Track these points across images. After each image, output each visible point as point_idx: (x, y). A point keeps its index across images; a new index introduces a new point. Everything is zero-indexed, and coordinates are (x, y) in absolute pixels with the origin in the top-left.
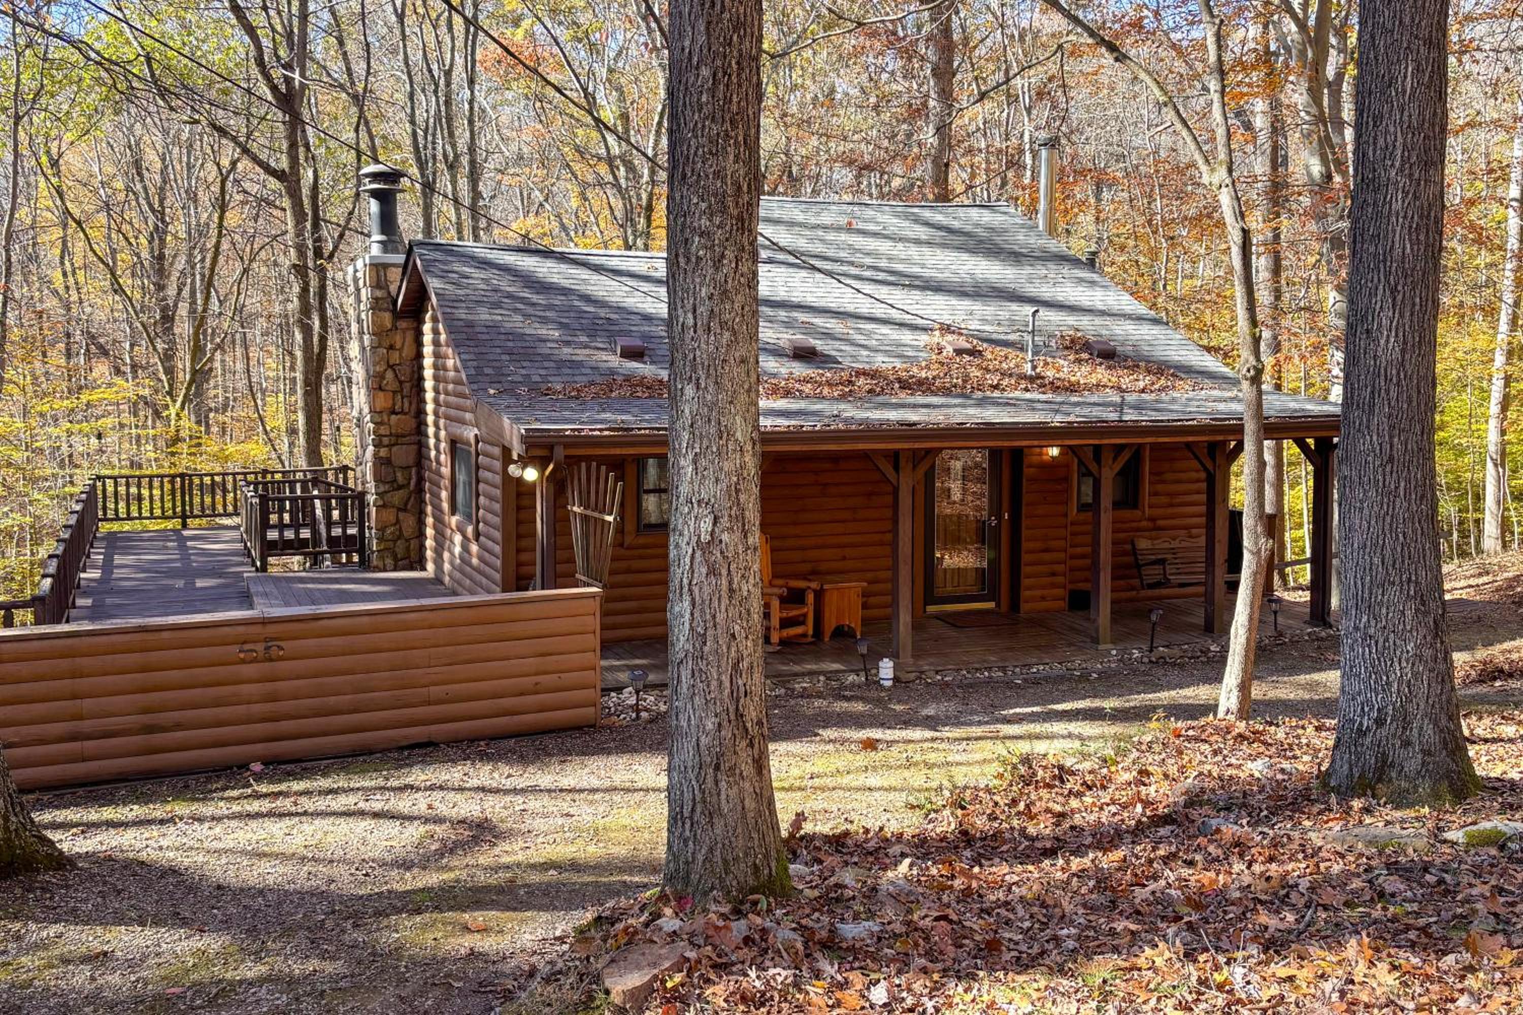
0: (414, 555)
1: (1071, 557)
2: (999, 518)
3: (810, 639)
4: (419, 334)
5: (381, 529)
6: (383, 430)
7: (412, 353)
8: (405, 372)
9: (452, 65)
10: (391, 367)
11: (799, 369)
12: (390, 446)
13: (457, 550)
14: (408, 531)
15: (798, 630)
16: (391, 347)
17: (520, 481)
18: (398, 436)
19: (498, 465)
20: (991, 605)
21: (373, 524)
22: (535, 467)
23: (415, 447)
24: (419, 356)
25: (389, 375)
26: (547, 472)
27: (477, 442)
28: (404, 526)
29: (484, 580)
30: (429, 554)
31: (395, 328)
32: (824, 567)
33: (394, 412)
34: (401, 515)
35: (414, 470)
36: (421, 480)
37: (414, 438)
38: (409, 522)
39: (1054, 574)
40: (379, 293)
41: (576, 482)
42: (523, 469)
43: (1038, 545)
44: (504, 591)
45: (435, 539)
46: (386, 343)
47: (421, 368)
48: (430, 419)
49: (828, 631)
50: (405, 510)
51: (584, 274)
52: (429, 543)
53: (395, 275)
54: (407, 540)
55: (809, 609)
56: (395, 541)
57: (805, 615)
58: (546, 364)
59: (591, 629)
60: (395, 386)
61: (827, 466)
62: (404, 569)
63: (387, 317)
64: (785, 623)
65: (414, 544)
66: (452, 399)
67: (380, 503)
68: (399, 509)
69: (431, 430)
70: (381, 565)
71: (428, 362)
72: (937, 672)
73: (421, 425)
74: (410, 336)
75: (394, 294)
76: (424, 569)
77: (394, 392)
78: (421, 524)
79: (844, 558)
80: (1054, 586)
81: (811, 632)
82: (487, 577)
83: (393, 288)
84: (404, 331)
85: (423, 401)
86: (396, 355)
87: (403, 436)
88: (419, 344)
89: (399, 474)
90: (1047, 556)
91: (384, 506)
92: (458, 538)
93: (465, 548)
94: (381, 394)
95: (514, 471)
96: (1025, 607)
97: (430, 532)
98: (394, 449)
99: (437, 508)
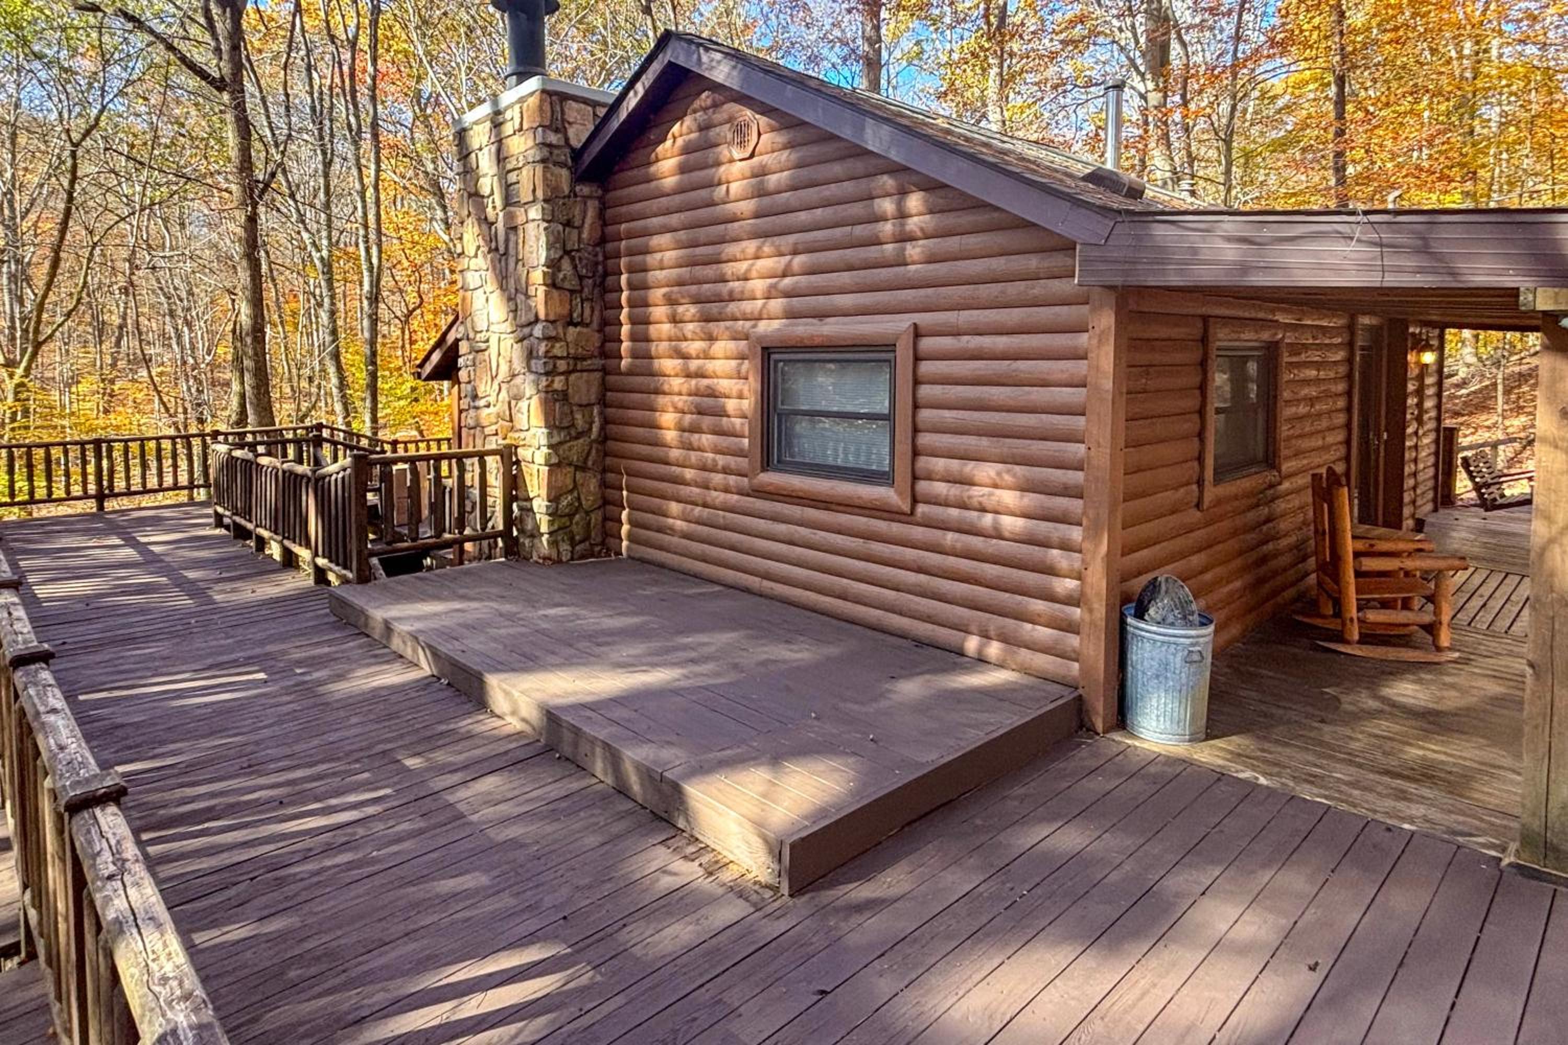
0: (595, 535)
4: (605, 207)
5: (555, 499)
6: (558, 349)
8: (586, 262)
10: (567, 252)
12: (567, 373)
14: (588, 500)
16: (568, 223)
18: (577, 359)
23: (598, 376)
27: (916, 336)
28: (583, 492)
31: (573, 194)
33: (571, 323)
34: (579, 475)
35: (596, 410)
36: (606, 423)
37: (598, 362)
38: (589, 486)
40: (553, 138)
46: (562, 216)
47: (609, 256)
50: (584, 469)
53: (572, 110)
54: (587, 513)
56: (571, 516)
60: (573, 283)
62: (583, 557)
63: (564, 177)
65: (595, 517)
67: (554, 460)
68: (577, 468)
73: (606, 340)
74: (592, 209)
75: (572, 142)
76: (612, 553)
77: (572, 292)
78: (604, 487)
83: (572, 133)
84: (585, 200)
86: (575, 234)
87: (584, 358)
88: (606, 222)
89: (578, 416)
91: (559, 464)
94: (555, 294)
98: (573, 377)
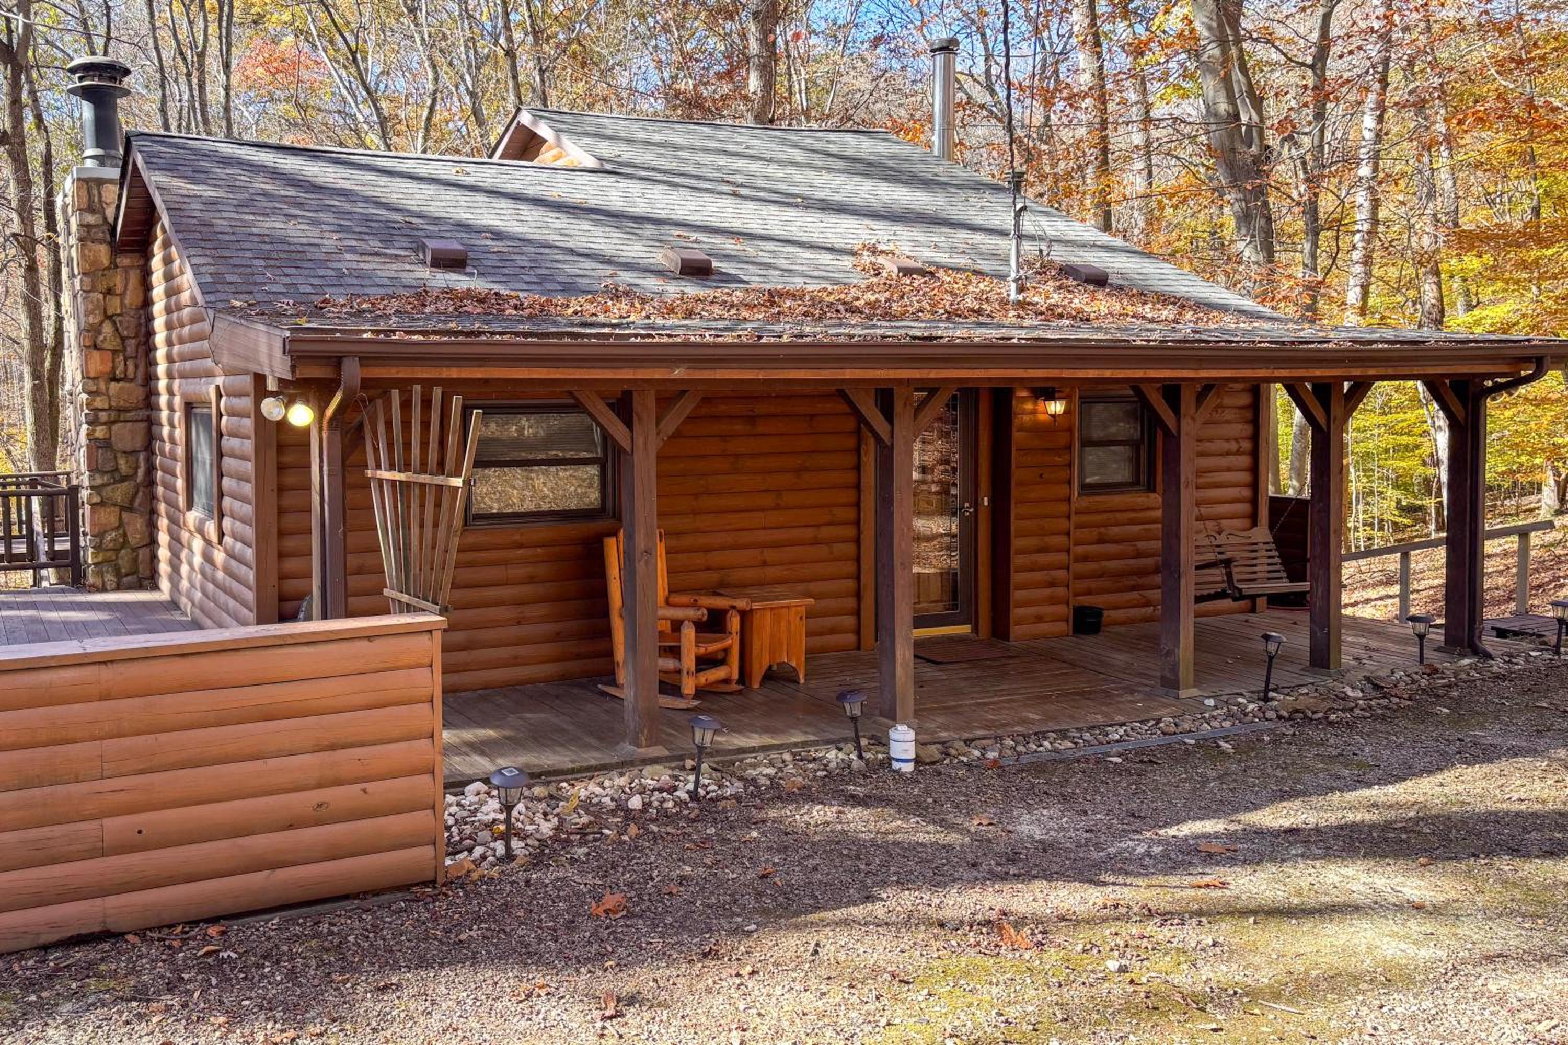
0: (144, 570)
1: (1077, 560)
2: (976, 504)
3: (735, 687)
4: (146, 273)
5: (99, 535)
6: (99, 403)
7: (139, 300)
8: (128, 325)
9: (205, 47)
10: (108, 317)
11: (692, 290)
12: (110, 423)
13: (198, 560)
14: (134, 539)
15: (719, 673)
16: (109, 292)
17: (283, 425)
18: (120, 410)
19: (246, 403)
20: (965, 629)
21: (88, 530)
22: (307, 402)
23: (143, 425)
24: (147, 303)
25: (107, 328)
26: (330, 411)
27: (219, 396)
28: (130, 530)
29: (232, 603)
30: (164, 568)
31: (114, 265)
32: (737, 576)
33: (115, 379)
34: (125, 515)
35: (142, 456)
36: (151, 469)
37: (143, 414)
38: (136, 525)
39: (1052, 584)
40: (91, 219)
41: (381, 429)
42: (287, 406)
43: (1032, 542)
44: (261, 621)
45: (171, 548)
46: (102, 286)
47: (150, 318)
48: (162, 384)
49: (758, 672)
50: (130, 509)
51: (369, 176)
52: (163, 553)
53: (110, 193)
54: (134, 550)
55: (733, 641)
56: (117, 551)
57: (726, 651)
58: (321, 272)
59: (426, 692)
60: (115, 343)
61: (739, 428)
62: (130, 588)
63: (103, 252)
64: (705, 662)
65: (143, 554)
66: (188, 347)
67: (96, 499)
68: (123, 508)
69: (163, 400)
70: (99, 583)
71: (158, 308)
72: (968, 742)
73: (151, 394)
74: (134, 277)
75: (111, 220)
76: (156, 587)
77: (114, 352)
78: (152, 527)
79: (764, 564)
80: (1053, 601)
81: (736, 676)
82: (234, 597)
83: (110, 212)
84: (126, 269)
85: (153, 363)
86: (116, 301)
87: (126, 410)
88: (147, 287)
89: (122, 462)
90: (1042, 558)
91: (102, 504)
92: (198, 544)
93: (208, 558)
94: (96, 354)
95: (272, 408)
96: (1016, 631)
97: (163, 538)
98: (115, 427)
99: (171, 504)
